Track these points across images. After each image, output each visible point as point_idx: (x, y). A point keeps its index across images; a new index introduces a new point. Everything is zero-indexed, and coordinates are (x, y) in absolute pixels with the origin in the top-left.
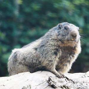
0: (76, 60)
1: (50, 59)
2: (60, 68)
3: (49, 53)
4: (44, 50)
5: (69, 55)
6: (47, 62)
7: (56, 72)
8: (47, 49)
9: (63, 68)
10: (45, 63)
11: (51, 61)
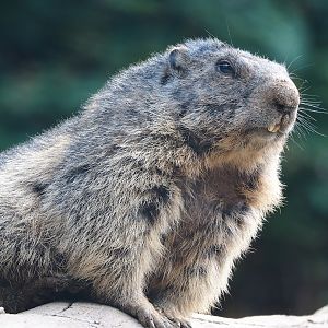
0: (254, 243)
1: (117, 243)
2: (170, 288)
3: (117, 210)
4: (87, 194)
5: (219, 217)
6: (103, 259)
7: (148, 308)
8: (108, 190)
9: (185, 288)
10: (90, 263)
11: (120, 253)
